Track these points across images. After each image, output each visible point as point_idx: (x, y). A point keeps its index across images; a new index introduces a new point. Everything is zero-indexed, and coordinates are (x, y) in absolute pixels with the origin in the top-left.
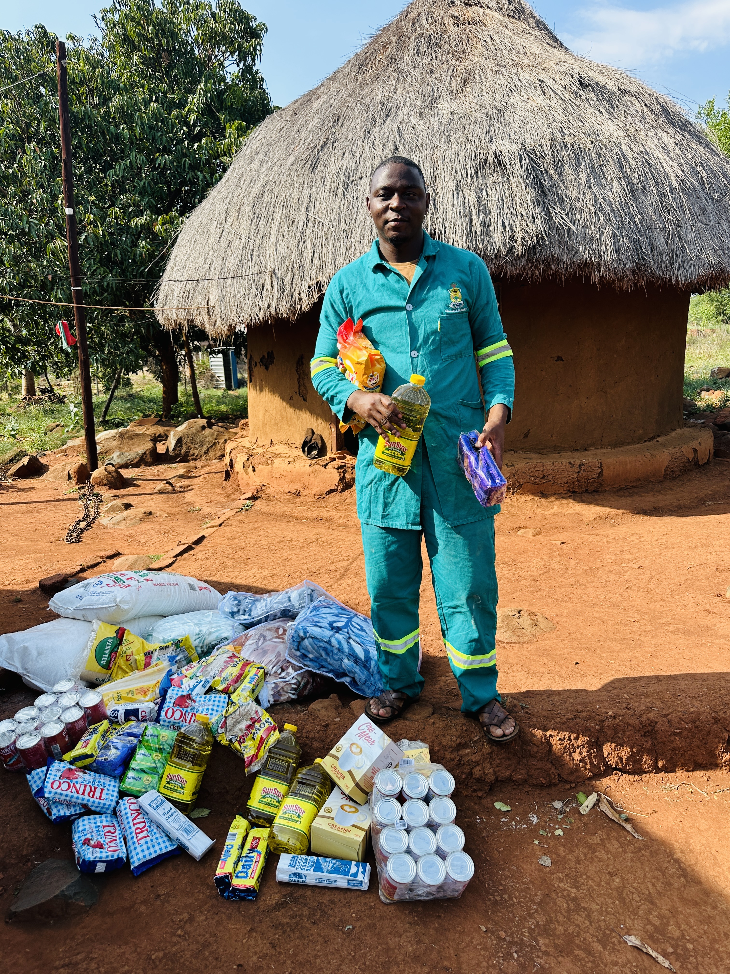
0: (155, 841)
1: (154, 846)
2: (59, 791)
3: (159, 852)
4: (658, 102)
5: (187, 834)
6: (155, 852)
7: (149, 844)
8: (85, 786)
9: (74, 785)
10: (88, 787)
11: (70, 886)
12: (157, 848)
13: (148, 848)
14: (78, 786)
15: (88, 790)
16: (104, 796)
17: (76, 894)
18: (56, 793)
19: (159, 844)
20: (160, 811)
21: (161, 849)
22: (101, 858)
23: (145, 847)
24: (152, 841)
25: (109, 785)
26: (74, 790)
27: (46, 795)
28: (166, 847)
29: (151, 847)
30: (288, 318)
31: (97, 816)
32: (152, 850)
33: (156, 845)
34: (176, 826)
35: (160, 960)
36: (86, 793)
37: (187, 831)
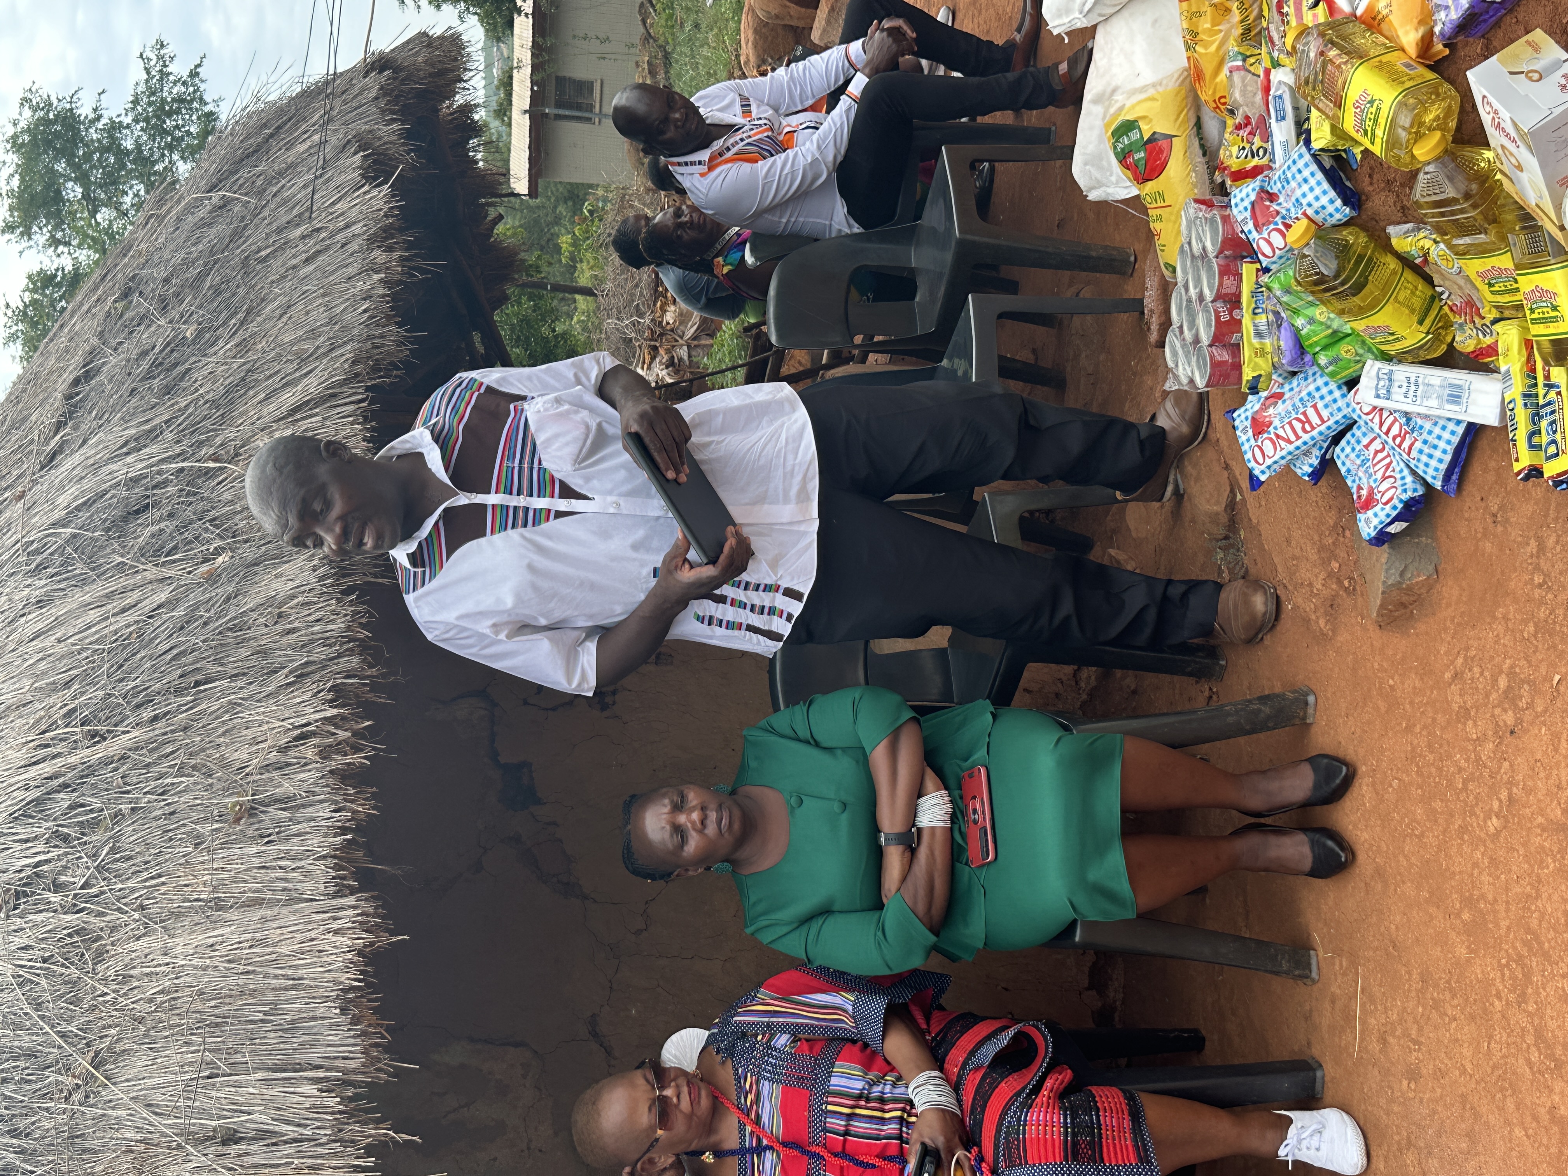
1: (1435, 447)
2: (1269, 462)
6: (1445, 452)
7: (1426, 450)
8: (1290, 423)
9: (1278, 436)
10: (1295, 423)
13: (1430, 456)
14: (1281, 432)
15: (1298, 426)
16: (1325, 414)
18: (1269, 467)
19: (1439, 437)
20: (1398, 394)
22: (1381, 523)
24: (1425, 442)
34: (1433, 402)
36: (1300, 433)
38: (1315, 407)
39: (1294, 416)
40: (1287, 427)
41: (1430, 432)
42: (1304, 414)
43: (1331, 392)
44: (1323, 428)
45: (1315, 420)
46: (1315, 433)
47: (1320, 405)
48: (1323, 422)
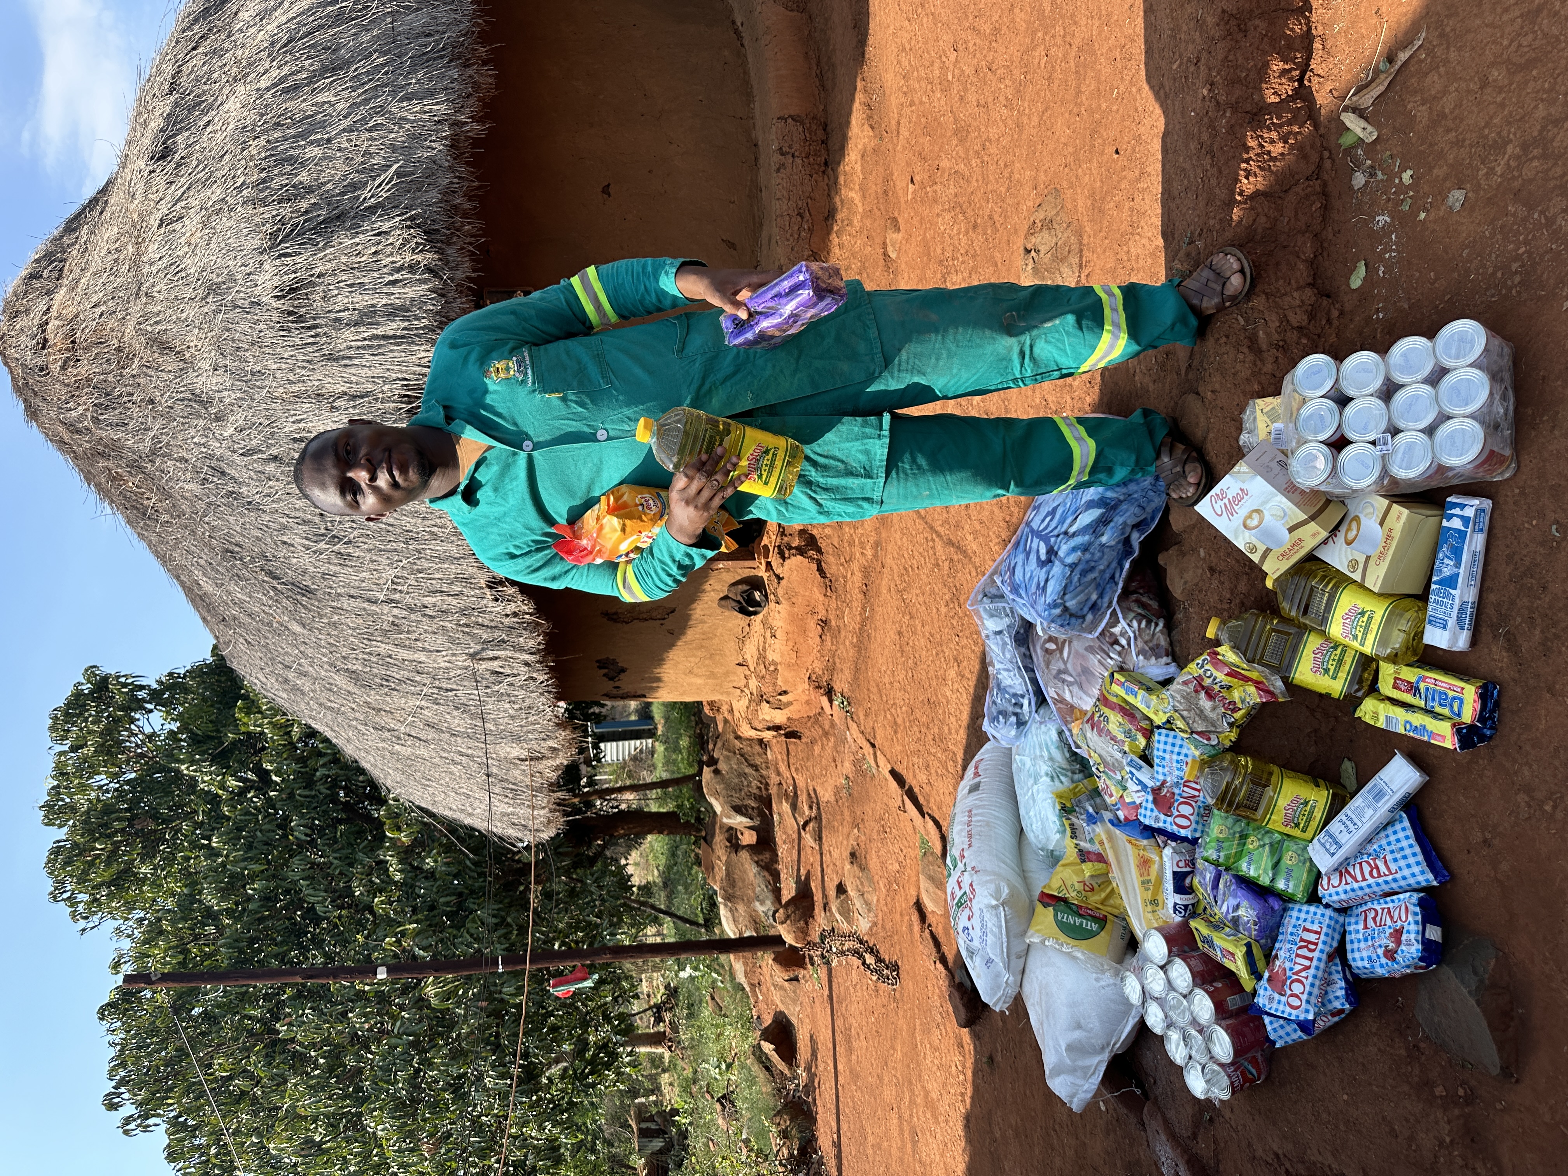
0: (1393, 847)
1: (1402, 849)
2: (1304, 997)
3: (1412, 841)
4: (189, 28)
5: (1384, 795)
6: (1411, 846)
7: (1398, 856)
8: (1298, 956)
9: (1296, 973)
10: (1299, 952)
11: (1463, 982)
12: (1405, 843)
13: (1405, 857)
16: (1316, 927)
17: (1475, 973)
18: (1308, 1002)
19: (1398, 841)
20: (1343, 838)
21: (1407, 837)
22: (1417, 933)
23: (1402, 863)
24: (1392, 852)
25: (1298, 919)
27: (1311, 1017)
28: (1404, 829)
29: (1402, 853)
30: (546, 634)
31: (1348, 938)
32: (1408, 852)
33: (1399, 845)
34: (1369, 812)
36: (1310, 955)
37: (1379, 795)
39: (1295, 948)
43: (1308, 912)
47: (1309, 926)
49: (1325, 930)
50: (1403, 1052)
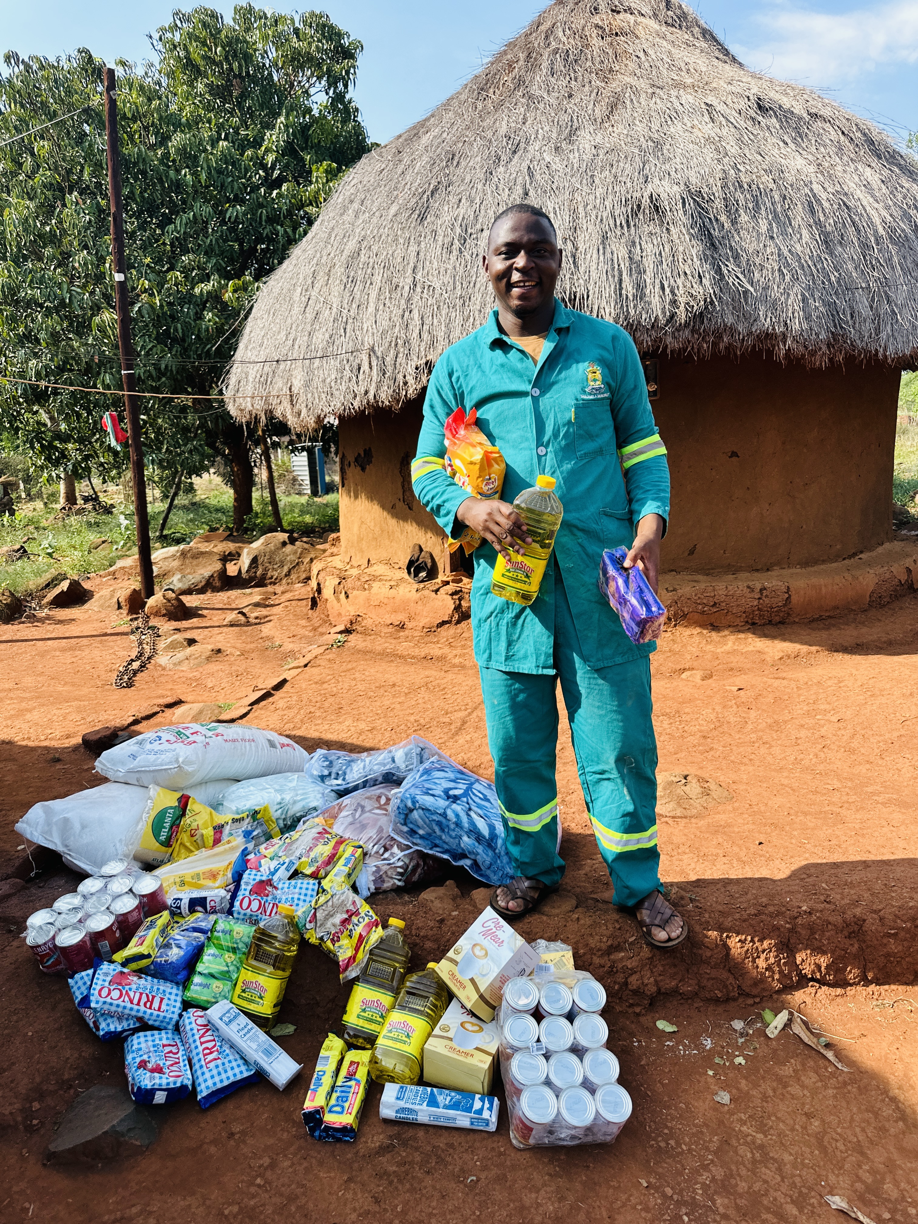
0: (227, 1065)
1: (226, 1071)
2: (108, 1000)
3: (232, 1079)
5: (268, 1057)
6: (228, 1078)
7: (220, 1069)
8: (141, 994)
9: (127, 993)
10: (144, 996)
11: (122, 1120)
12: (230, 1073)
13: (219, 1074)
14: (132, 994)
15: (144, 998)
16: (164, 1007)
17: (129, 1130)
18: (105, 1003)
19: (232, 1068)
20: (234, 1026)
21: (235, 1075)
22: (160, 1085)
23: (215, 1072)
24: (223, 1064)
25: (170, 993)
26: (127, 999)
27: (93, 1005)
28: (241, 1072)
29: (222, 1072)
30: (390, 407)
31: (156, 1032)
32: (224, 1076)
33: (229, 1069)
34: (254, 1046)
35: (235, 1217)
36: (142, 1003)
37: (268, 1053)
38: (162, 1000)
39: (147, 992)
40: (138, 995)
41: (230, 1062)
42: (153, 997)
43: (175, 1001)
44: (156, 1013)
45: (156, 1005)
46: (149, 1011)
47: (165, 1002)
48: (159, 1010)
49: (162, 1014)
50: (66, 1077)
